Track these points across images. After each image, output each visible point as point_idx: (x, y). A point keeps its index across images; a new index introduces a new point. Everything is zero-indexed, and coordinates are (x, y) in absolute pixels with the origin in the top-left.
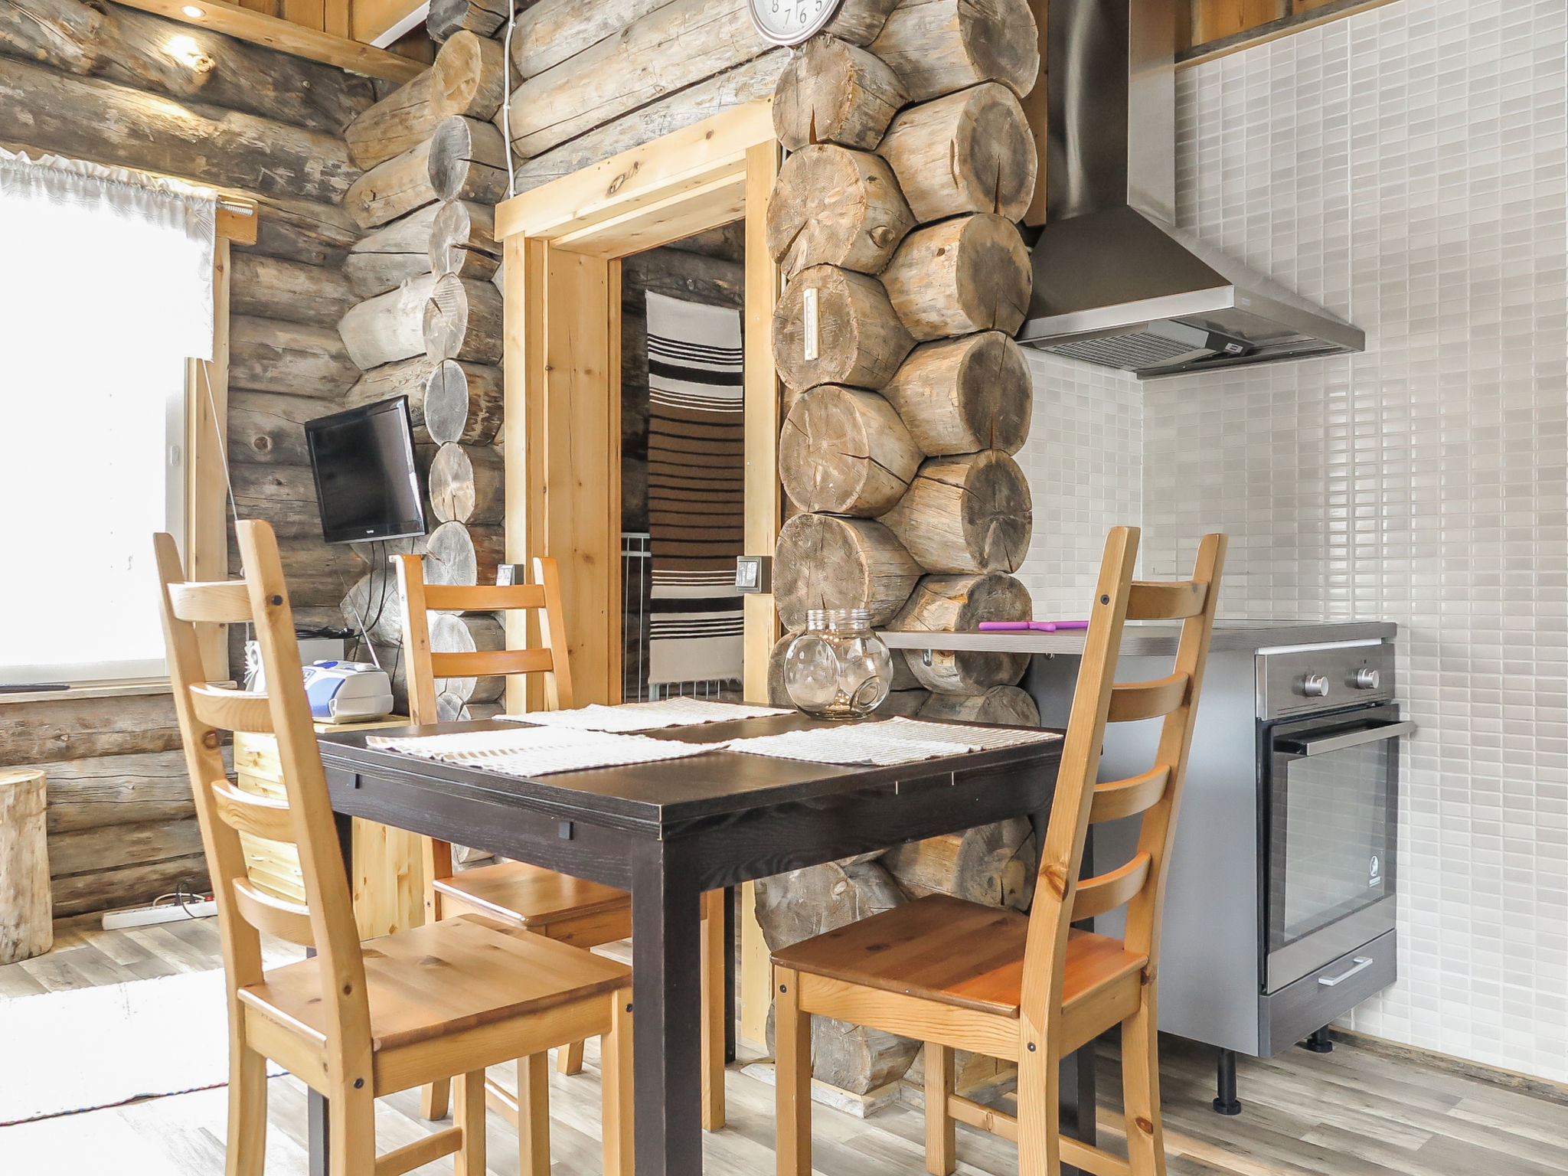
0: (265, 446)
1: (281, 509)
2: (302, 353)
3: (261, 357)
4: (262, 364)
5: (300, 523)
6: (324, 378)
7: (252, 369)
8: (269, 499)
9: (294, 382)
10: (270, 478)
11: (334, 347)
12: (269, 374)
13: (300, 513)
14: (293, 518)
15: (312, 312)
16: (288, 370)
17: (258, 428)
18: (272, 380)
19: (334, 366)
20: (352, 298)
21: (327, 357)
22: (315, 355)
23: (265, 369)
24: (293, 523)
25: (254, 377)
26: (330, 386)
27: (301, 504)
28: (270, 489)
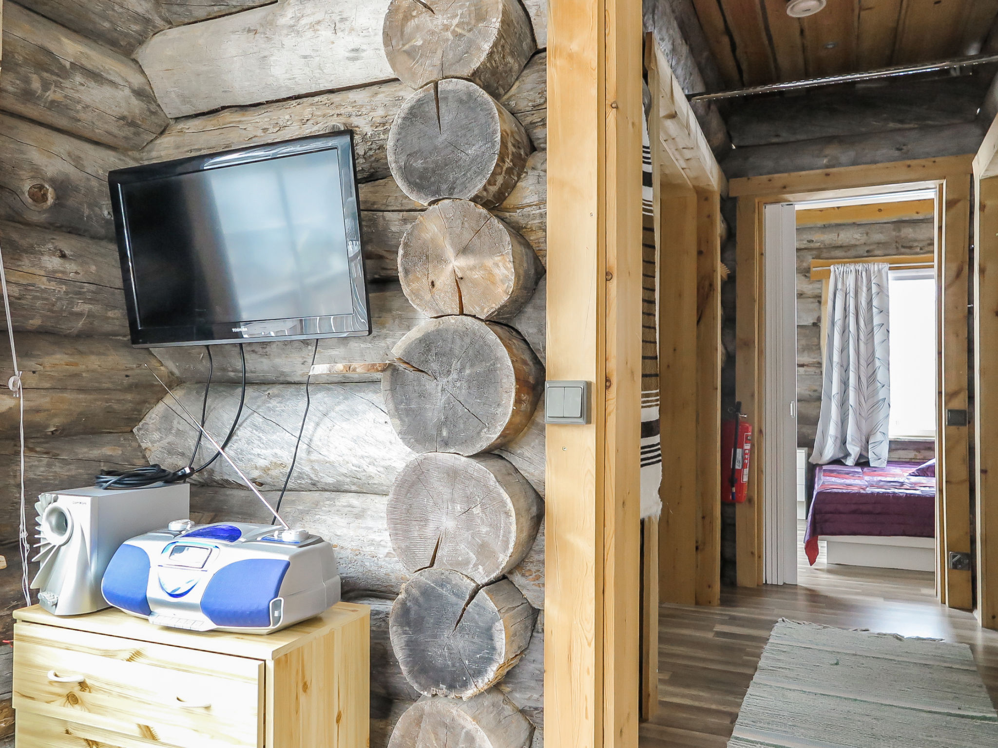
0: (44, 198)
1: (66, 293)
2: (95, 76)
3: (40, 67)
4: (42, 79)
5: (90, 315)
6: (123, 118)
7: (27, 80)
8: (51, 276)
9: (82, 116)
10: (50, 246)
11: (137, 80)
12: (51, 95)
13: (87, 301)
14: (81, 307)
15: (107, 25)
16: (76, 95)
17: (36, 171)
18: (53, 105)
19: (136, 106)
20: (159, 22)
21: (127, 92)
22: (113, 83)
23: (46, 86)
24: (80, 315)
25: (28, 95)
26: (128, 131)
27: (92, 288)
28: (52, 262)
